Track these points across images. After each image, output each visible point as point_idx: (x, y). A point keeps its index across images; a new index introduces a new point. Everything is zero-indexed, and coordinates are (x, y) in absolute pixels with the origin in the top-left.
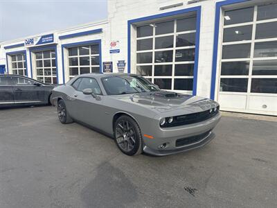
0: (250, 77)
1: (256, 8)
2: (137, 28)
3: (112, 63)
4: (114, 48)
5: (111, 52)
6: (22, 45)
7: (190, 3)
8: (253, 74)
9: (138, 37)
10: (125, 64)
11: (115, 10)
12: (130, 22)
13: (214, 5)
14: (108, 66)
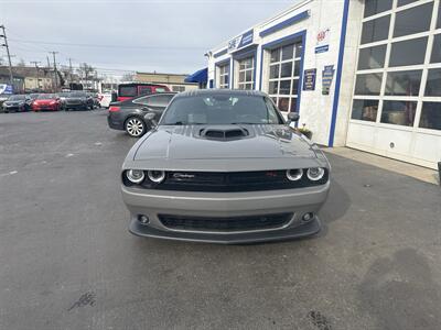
3: (315, 70)
4: (321, 44)
5: (317, 51)
6: (225, 52)
9: (365, 16)
10: (333, 71)
14: (309, 77)
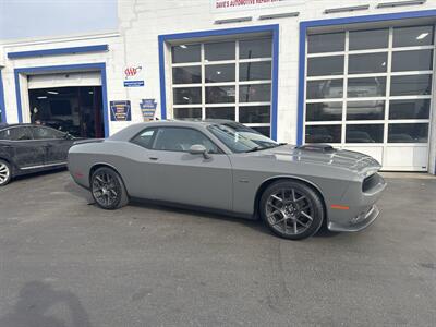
0: (344, 123)
1: (347, 34)
2: (173, 48)
3: (129, 103)
4: (132, 78)
5: (127, 84)
7: (262, 18)
8: (347, 119)
9: (173, 62)
10: (155, 105)
11: (134, 16)
12: (162, 39)
13: (298, 25)
14: (120, 108)
